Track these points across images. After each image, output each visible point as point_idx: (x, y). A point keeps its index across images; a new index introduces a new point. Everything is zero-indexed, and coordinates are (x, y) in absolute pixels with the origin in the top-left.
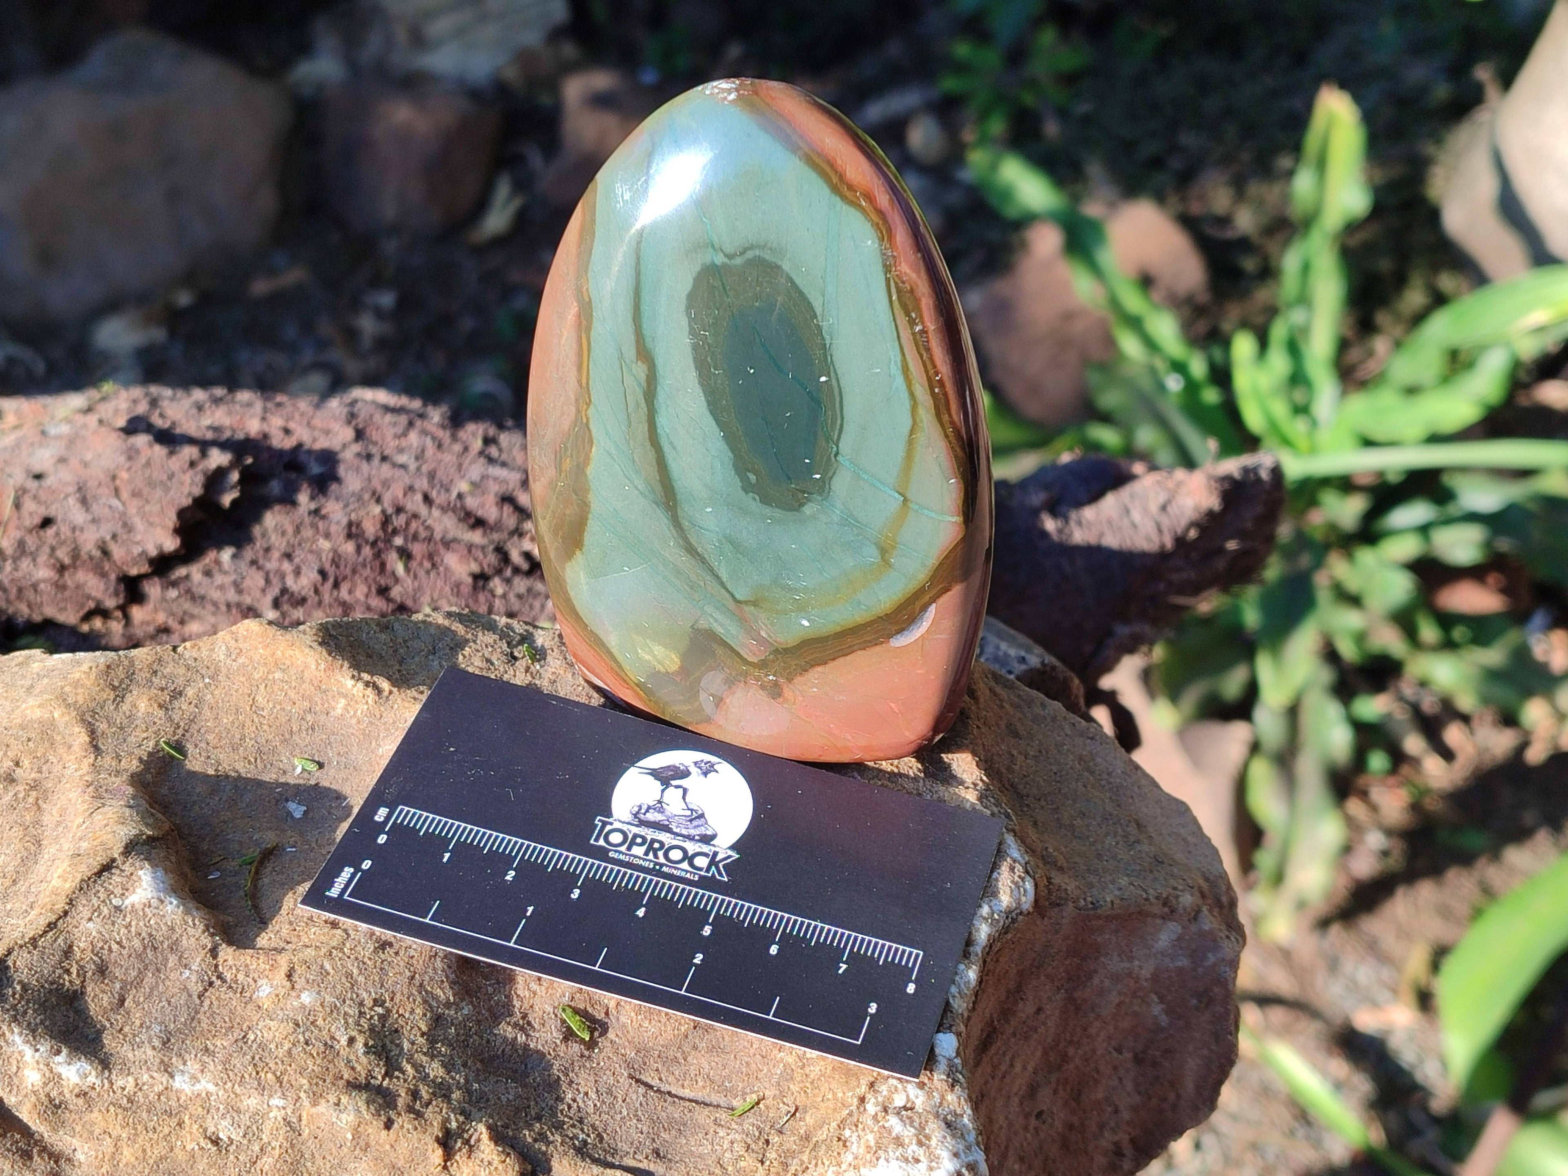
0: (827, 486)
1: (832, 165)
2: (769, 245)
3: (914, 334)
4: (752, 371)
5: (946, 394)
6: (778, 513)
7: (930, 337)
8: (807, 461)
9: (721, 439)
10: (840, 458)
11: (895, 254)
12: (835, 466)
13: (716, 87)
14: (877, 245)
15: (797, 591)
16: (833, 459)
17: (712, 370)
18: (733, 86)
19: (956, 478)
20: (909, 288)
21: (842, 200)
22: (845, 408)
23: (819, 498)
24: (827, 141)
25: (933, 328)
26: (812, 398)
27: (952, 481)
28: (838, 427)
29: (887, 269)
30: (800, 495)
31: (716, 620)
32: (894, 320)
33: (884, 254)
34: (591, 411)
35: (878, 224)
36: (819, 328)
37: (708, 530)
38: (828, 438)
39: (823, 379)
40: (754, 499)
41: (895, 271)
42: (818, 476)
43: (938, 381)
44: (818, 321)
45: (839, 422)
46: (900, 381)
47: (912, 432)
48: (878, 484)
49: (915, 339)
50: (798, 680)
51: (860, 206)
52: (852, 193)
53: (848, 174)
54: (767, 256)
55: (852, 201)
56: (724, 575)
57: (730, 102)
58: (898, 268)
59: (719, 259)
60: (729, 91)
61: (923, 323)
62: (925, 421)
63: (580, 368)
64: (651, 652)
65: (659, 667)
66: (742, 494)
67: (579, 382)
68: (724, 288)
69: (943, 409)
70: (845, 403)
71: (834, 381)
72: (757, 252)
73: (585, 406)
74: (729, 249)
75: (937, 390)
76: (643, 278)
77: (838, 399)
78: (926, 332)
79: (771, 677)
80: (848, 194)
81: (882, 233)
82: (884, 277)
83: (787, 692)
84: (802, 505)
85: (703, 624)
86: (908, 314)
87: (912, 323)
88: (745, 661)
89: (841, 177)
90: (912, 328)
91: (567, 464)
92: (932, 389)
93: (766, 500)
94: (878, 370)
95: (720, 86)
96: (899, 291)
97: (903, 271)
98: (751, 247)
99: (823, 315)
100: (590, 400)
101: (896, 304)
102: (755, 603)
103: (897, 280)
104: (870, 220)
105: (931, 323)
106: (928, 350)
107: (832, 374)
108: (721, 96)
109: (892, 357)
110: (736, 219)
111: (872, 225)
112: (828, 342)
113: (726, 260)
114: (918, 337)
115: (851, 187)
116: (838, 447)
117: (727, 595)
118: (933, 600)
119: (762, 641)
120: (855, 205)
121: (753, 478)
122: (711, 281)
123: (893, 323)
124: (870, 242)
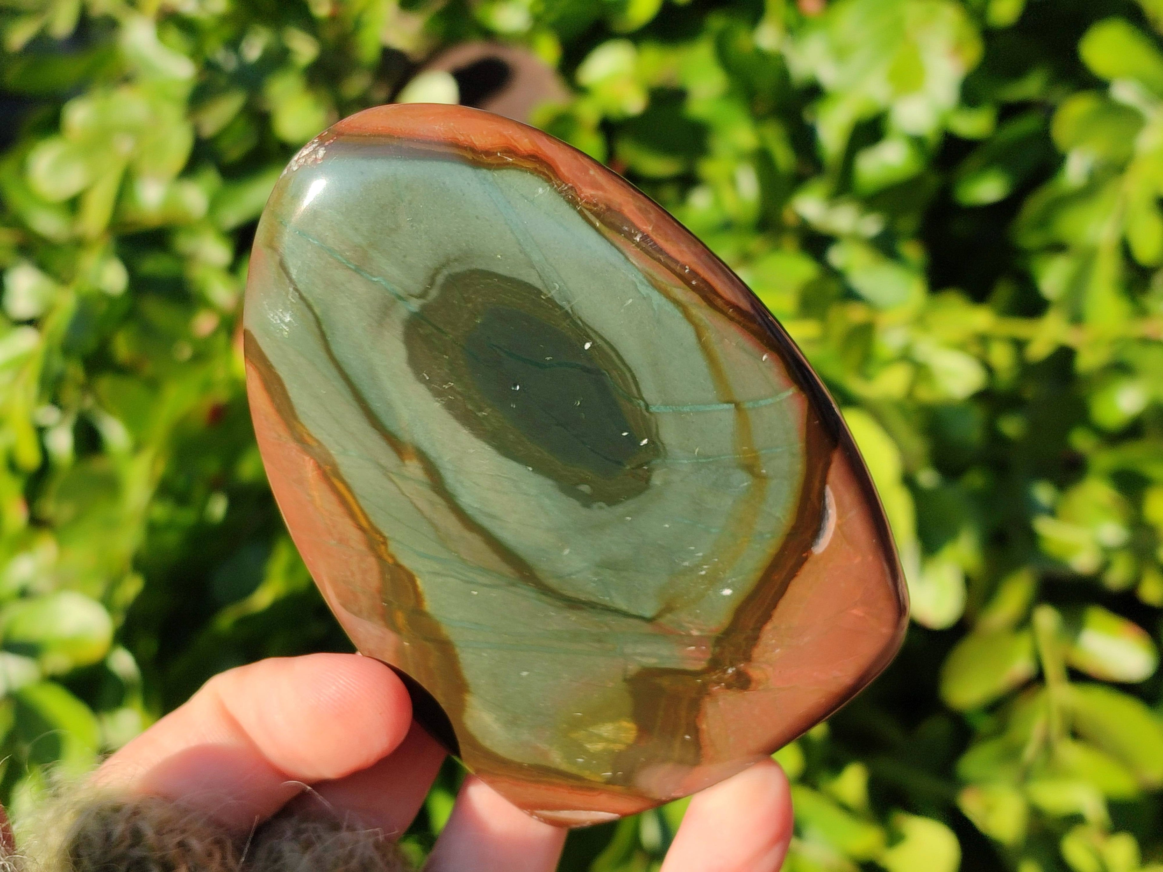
0: (659, 444)
1: (456, 145)
2: (452, 257)
3: (638, 245)
4: (518, 388)
5: (705, 281)
6: (631, 505)
7: (654, 238)
8: (625, 434)
9: (532, 474)
10: (653, 409)
11: (570, 185)
12: (653, 418)
13: (299, 159)
14: (548, 188)
15: (698, 567)
16: (647, 414)
17: (480, 414)
18: (314, 145)
19: (766, 352)
20: (604, 207)
21: (490, 169)
22: (625, 358)
23: (659, 461)
24: (437, 127)
25: (650, 229)
26: (588, 371)
27: (764, 357)
28: (631, 381)
29: (573, 203)
30: (640, 472)
31: (643, 655)
32: (612, 244)
33: (560, 192)
34: (393, 547)
35: (536, 169)
36: (550, 300)
37: (578, 572)
38: (630, 398)
39: (587, 346)
40: (601, 508)
41: (581, 199)
42: (645, 442)
43: (689, 272)
44: (545, 295)
45: (628, 375)
46: (657, 297)
47: (699, 336)
48: (702, 408)
49: (642, 249)
50: (756, 652)
51: (508, 164)
52: (493, 157)
53: (477, 143)
54: (457, 268)
55: (498, 165)
56: (622, 604)
57: (323, 158)
58: (583, 195)
59: (415, 305)
60: (315, 151)
61: (638, 229)
62: (704, 318)
63: (352, 515)
64: (601, 738)
65: (618, 747)
66: (584, 512)
67: (361, 528)
68: (438, 329)
69: (712, 296)
70: (622, 353)
71: (599, 341)
72: (445, 272)
73: (383, 547)
74: (417, 289)
75: (694, 283)
76: (354, 379)
77: (612, 354)
78: (647, 236)
79: (730, 671)
80: (489, 160)
81: (544, 174)
82: (575, 212)
83: (755, 673)
84: (648, 480)
85: (633, 668)
86: (619, 231)
87: (629, 236)
88: (696, 674)
89: (473, 150)
90: (633, 241)
91: (401, 618)
92: (688, 283)
93: (612, 501)
94: (631, 301)
95: (303, 155)
96: (597, 215)
97: (588, 195)
98: (437, 271)
99: (546, 286)
100: (384, 537)
101: (604, 229)
102: (669, 609)
103: (588, 207)
104: (526, 170)
105: (646, 225)
106: (661, 251)
107: (592, 335)
108: (310, 161)
109: (634, 279)
110: (405, 257)
111: (532, 173)
112: (568, 308)
113: (421, 302)
114: (644, 245)
115: (488, 153)
116: (643, 400)
117: (637, 622)
118: (824, 482)
119: (697, 642)
120: (502, 166)
121: (585, 488)
122: (421, 331)
123: (613, 248)
124: (540, 190)
